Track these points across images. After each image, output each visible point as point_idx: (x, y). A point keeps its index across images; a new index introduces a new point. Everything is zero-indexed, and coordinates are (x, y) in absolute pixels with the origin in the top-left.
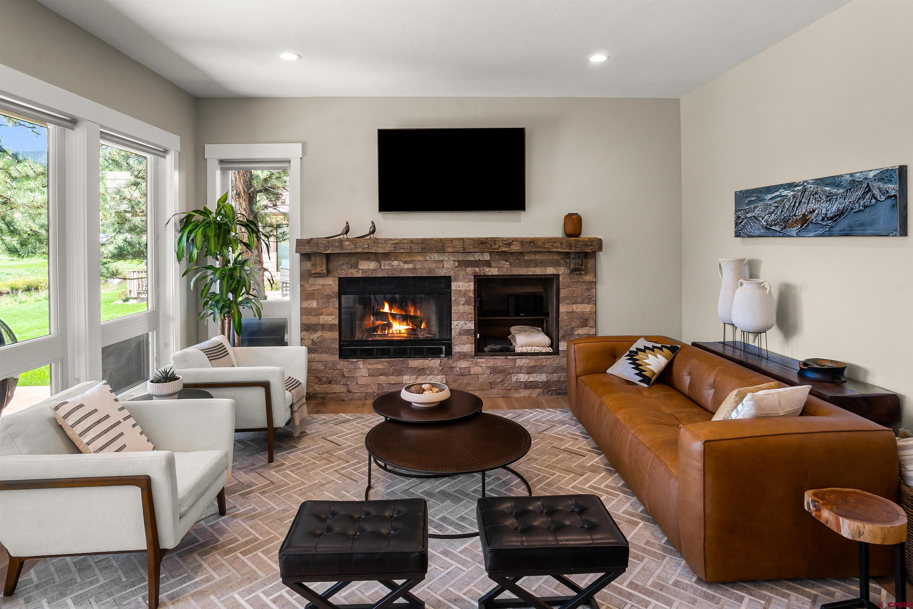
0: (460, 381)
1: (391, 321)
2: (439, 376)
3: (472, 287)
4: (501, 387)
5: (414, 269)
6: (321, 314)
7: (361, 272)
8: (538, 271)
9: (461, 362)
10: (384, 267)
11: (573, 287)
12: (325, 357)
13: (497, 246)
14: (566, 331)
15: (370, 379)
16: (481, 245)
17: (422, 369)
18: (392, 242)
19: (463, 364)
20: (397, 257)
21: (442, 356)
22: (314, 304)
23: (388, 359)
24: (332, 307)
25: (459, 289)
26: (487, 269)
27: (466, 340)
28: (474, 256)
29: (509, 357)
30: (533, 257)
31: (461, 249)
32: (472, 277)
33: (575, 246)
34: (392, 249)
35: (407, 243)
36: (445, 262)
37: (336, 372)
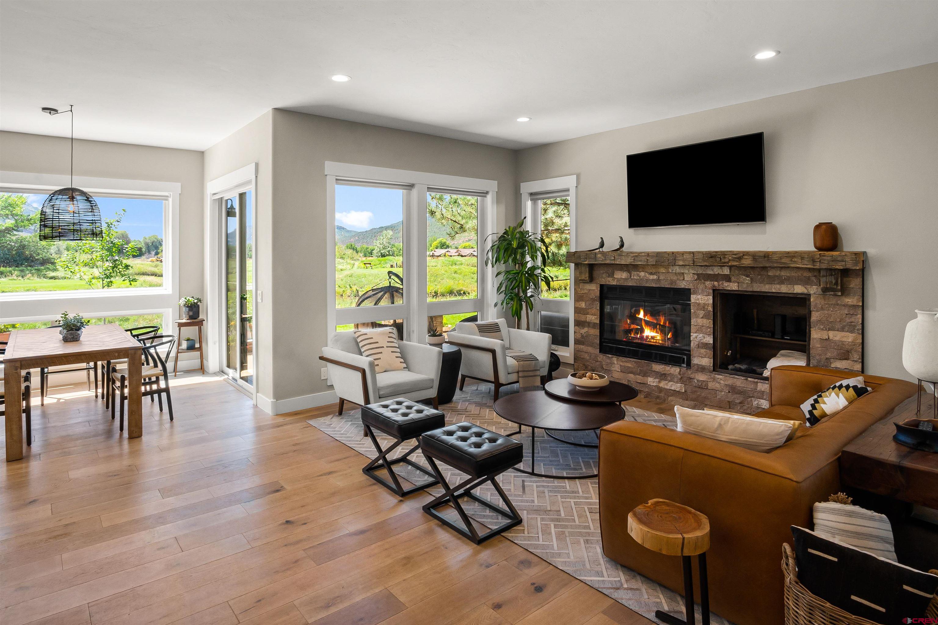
0: (698, 393)
1: (644, 327)
2: (678, 384)
3: (711, 301)
4: (740, 409)
5: (658, 280)
6: (588, 314)
7: (616, 280)
8: (784, 289)
9: (700, 374)
10: (633, 277)
11: (828, 310)
12: (590, 349)
13: (727, 260)
14: (819, 361)
15: (622, 374)
16: (711, 259)
17: (664, 374)
18: (632, 255)
19: (701, 377)
20: (644, 268)
21: (683, 365)
22: (583, 305)
23: (636, 360)
24: (595, 309)
25: (698, 302)
26: (726, 284)
27: (705, 354)
28: (713, 270)
29: (749, 379)
30: (778, 273)
31: (691, 262)
32: (711, 291)
33: (820, 261)
34: (632, 261)
35: (644, 256)
36: (685, 275)
37: (598, 363)
